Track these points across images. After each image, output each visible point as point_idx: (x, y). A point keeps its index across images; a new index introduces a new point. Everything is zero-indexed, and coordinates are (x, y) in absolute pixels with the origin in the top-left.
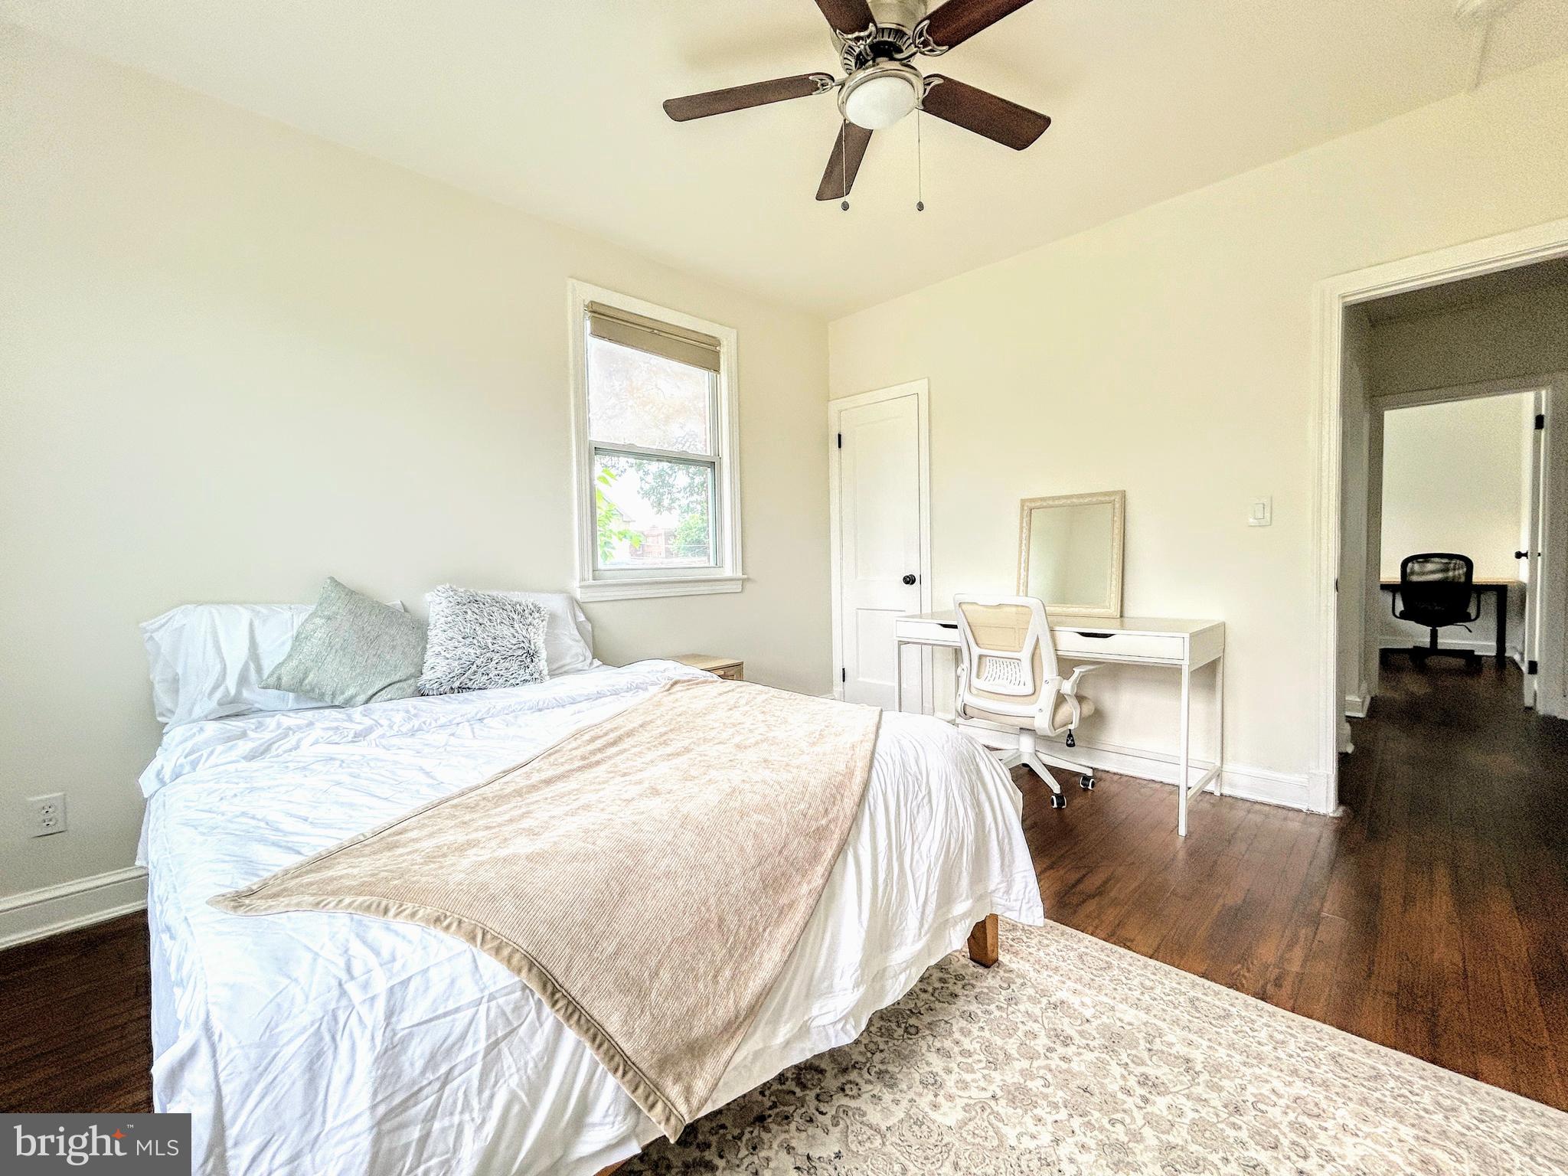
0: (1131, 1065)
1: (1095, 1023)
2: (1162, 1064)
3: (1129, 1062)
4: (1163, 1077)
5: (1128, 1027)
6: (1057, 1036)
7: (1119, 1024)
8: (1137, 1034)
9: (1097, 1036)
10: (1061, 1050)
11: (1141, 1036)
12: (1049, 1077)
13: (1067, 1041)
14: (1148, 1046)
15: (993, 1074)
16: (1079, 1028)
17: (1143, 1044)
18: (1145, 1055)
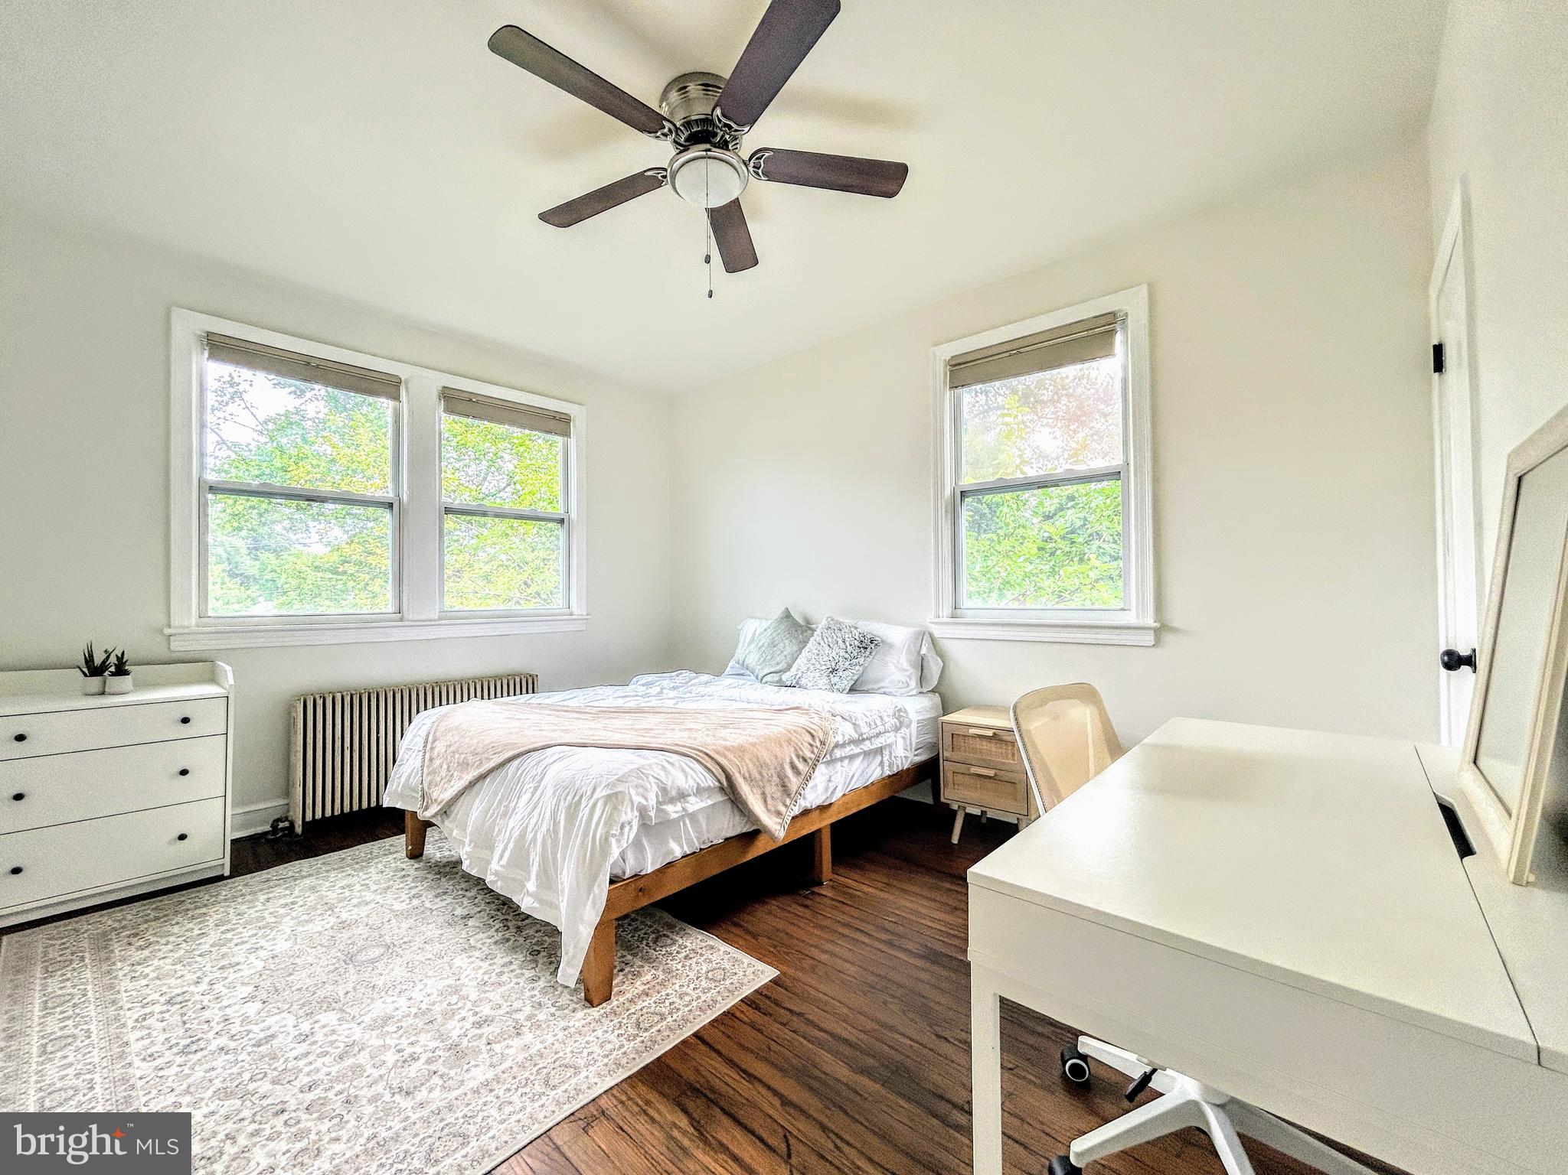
0: (431, 1055)
1: (484, 1048)
2: (418, 1074)
3: (435, 1055)
4: (407, 1069)
5: (466, 1067)
6: (485, 1021)
7: (473, 1063)
8: (455, 1071)
9: (470, 1044)
10: (472, 1019)
11: (452, 1073)
12: (454, 1007)
13: (478, 1025)
14: (440, 1073)
15: (475, 983)
16: (485, 1036)
17: (442, 1070)
18: (433, 1068)
